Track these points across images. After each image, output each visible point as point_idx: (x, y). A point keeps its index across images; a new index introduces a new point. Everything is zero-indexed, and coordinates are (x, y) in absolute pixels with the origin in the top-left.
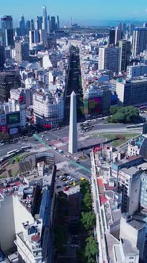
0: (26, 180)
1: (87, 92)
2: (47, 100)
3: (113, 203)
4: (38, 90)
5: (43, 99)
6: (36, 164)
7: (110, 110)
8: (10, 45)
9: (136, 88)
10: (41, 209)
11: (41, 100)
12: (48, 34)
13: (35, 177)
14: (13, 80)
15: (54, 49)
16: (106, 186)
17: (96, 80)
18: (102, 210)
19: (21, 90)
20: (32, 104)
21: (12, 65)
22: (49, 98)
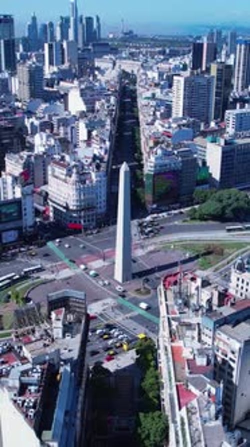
0: (26, 352)
1: (151, 162)
2: (74, 177)
3: (206, 406)
4: (57, 157)
5: (67, 175)
6: (50, 314)
7: (194, 195)
8: (9, 70)
9: (244, 154)
10: (55, 417)
11: (63, 177)
12: (79, 49)
13: (45, 346)
14: (12, 136)
15: (89, 76)
16: (191, 363)
17: (169, 137)
18: (182, 419)
19: (25, 157)
20: (46, 183)
21: (10, 107)
22: (78, 173)
